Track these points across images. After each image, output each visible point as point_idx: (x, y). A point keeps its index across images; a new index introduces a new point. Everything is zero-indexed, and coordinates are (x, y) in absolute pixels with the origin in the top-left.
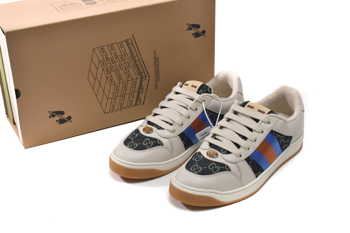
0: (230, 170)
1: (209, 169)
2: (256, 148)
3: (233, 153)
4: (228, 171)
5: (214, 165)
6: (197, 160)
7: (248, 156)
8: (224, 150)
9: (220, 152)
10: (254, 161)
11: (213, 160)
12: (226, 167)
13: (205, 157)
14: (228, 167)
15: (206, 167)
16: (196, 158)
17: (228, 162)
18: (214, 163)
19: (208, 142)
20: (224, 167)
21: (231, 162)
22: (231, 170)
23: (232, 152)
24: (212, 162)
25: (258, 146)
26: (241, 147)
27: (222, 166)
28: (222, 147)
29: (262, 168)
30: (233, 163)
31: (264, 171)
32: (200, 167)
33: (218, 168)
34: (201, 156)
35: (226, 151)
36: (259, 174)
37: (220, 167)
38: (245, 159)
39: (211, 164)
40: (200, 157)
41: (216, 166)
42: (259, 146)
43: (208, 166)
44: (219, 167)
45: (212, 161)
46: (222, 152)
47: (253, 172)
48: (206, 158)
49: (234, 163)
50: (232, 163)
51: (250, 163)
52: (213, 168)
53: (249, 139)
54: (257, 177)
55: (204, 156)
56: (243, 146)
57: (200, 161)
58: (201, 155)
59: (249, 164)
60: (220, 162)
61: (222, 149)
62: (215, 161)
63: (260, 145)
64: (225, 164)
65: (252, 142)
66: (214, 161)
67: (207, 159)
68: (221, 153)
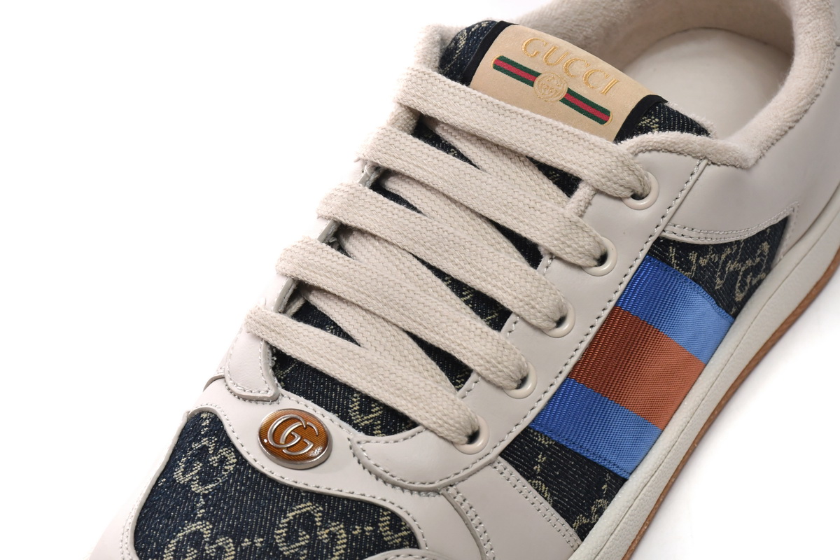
0: (412, 541)
1: (283, 548)
2: (567, 370)
3: (424, 422)
4: (401, 546)
5: (309, 516)
6: (204, 482)
7: (517, 431)
8: (368, 402)
9: (345, 417)
10: (563, 447)
11: (300, 485)
12: (384, 526)
13: (250, 458)
14: (396, 521)
15: (259, 541)
16: (198, 466)
17: (394, 485)
18: (307, 507)
19: (262, 343)
20: (375, 524)
21: (417, 485)
22: (419, 537)
23: (418, 419)
24: (297, 494)
25: (578, 355)
26: (473, 377)
27: (362, 523)
28: (355, 385)
29: (610, 472)
30: (427, 491)
31: (625, 480)
32: (220, 541)
33: (333, 536)
34: (224, 452)
35: (377, 412)
36: (600, 512)
37: (348, 532)
38: (503, 454)
39: (290, 515)
40: (223, 461)
41: (325, 525)
42: (588, 350)
43: (274, 526)
44: (337, 528)
45: (298, 490)
46: (357, 418)
47: (557, 515)
48: (257, 465)
49: (436, 491)
50: (419, 491)
51: (537, 468)
52: (304, 538)
53: (523, 319)
54: (583, 533)
55: (243, 451)
56: (484, 373)
57: (217, 489)
58: (228, 443)
59: (528, 475)
60: (345, 494)
61: (356, 398)
62: (311, 487)
63: (591, 344)
64: (378, 501)
65: (537, 335)
66: (307, 492)
67: (263, 475)
68: (350, 422)
